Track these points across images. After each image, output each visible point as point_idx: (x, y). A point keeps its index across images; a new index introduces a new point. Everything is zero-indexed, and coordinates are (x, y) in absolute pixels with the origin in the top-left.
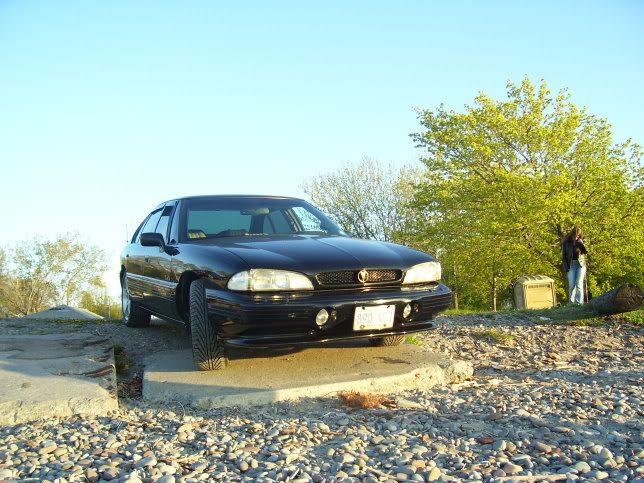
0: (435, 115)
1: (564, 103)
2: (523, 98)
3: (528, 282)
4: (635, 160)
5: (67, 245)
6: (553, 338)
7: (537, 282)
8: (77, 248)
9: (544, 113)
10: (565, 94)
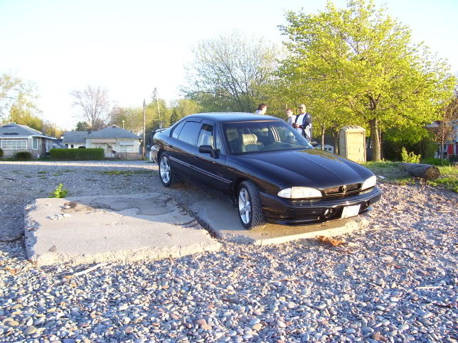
0: (296, 15)
1: (383, 13)
2: (357, 9)
3: (349, 130)
4: (424, 57)
5: (9, 78)
6: (391, 193)
7: (355, 130)
8: (17, 81)
9: (369, 19)
10: (385, 8)
